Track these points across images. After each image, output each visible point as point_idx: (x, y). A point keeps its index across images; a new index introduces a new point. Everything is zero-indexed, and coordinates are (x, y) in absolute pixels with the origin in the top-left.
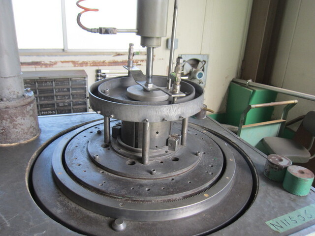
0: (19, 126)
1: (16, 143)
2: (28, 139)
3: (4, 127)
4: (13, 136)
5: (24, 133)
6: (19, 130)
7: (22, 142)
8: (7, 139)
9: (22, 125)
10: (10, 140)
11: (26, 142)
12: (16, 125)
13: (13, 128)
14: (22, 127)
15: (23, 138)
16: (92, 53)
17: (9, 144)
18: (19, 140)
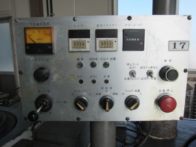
0: (167, 125)
1: (162, 138)
2: (171, 137)
3: (157, 124)
4: (162, 133)
5: (169, 132)
6: (166, 129)
7: (167, 138)
8: (157, 133)
9: (169, 125)
10: (159, 135)
11: (169, 138)
12: (166, 125)
13: (163, 126)
14: (169, 127)
15: (167, 135)
16: (194, 72)
17: (157, 138)
18: (165, 136)
